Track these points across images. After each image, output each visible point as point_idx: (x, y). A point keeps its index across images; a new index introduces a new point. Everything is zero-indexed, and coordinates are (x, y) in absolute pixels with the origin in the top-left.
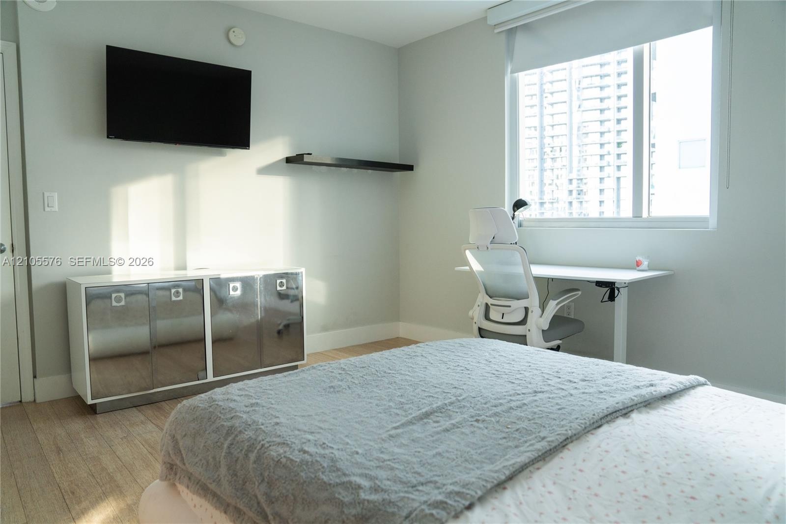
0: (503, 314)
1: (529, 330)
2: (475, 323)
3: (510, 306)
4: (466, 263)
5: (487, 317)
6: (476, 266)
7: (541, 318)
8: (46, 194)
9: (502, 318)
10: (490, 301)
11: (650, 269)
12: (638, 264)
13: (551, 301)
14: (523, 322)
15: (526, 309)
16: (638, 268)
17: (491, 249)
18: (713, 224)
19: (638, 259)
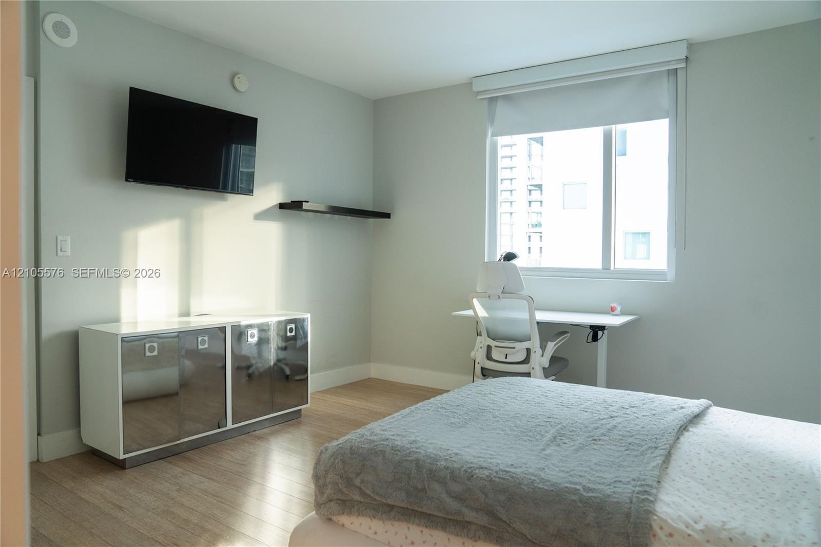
0: (506, 355)
1: (533, 368)
2: (479, 363)
3: (514, 348)
4: (471, 307)
5: (489, 357)
6: (482, 313)
7: (543, 358)
8: (60, 238)
9: (506, 358)
10: (493, 343)
11: (623, 313)
12: (613, 309)
13: (549, 343)
14: (526, 361)
15: (528, 350)
16: (612, 313)
17: (503, 298)
18: (671, 276)
19: (613, 305)
